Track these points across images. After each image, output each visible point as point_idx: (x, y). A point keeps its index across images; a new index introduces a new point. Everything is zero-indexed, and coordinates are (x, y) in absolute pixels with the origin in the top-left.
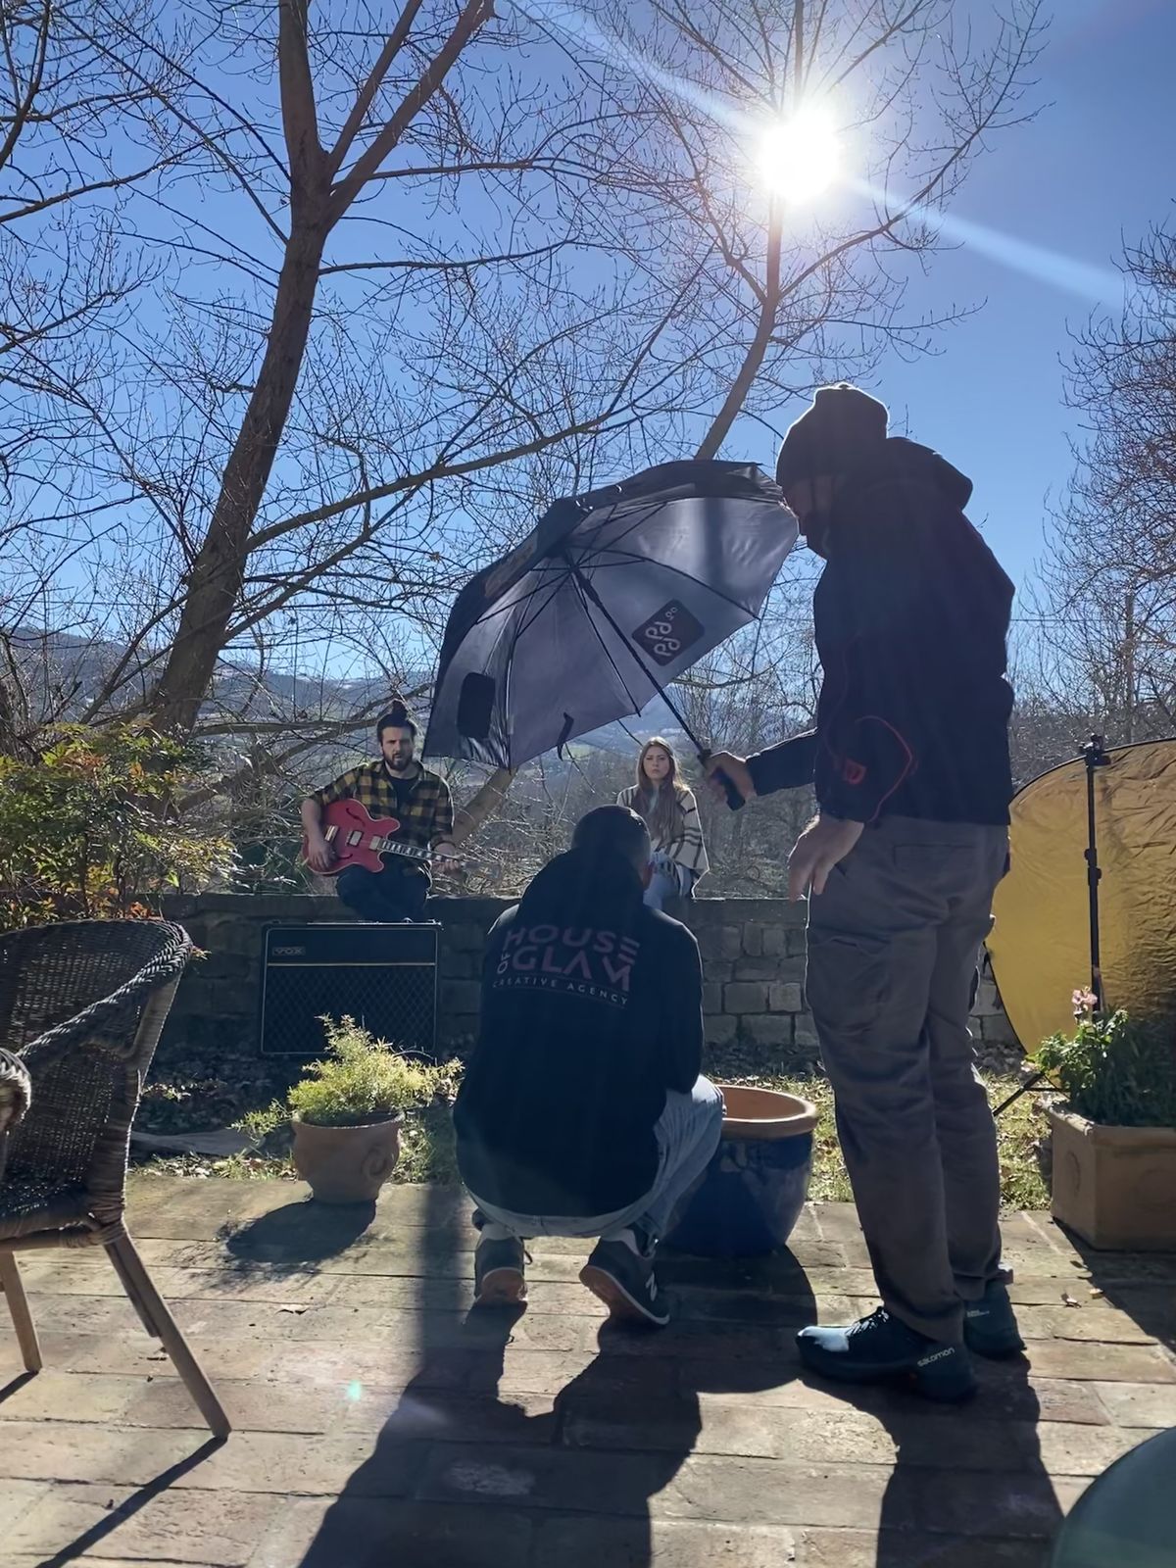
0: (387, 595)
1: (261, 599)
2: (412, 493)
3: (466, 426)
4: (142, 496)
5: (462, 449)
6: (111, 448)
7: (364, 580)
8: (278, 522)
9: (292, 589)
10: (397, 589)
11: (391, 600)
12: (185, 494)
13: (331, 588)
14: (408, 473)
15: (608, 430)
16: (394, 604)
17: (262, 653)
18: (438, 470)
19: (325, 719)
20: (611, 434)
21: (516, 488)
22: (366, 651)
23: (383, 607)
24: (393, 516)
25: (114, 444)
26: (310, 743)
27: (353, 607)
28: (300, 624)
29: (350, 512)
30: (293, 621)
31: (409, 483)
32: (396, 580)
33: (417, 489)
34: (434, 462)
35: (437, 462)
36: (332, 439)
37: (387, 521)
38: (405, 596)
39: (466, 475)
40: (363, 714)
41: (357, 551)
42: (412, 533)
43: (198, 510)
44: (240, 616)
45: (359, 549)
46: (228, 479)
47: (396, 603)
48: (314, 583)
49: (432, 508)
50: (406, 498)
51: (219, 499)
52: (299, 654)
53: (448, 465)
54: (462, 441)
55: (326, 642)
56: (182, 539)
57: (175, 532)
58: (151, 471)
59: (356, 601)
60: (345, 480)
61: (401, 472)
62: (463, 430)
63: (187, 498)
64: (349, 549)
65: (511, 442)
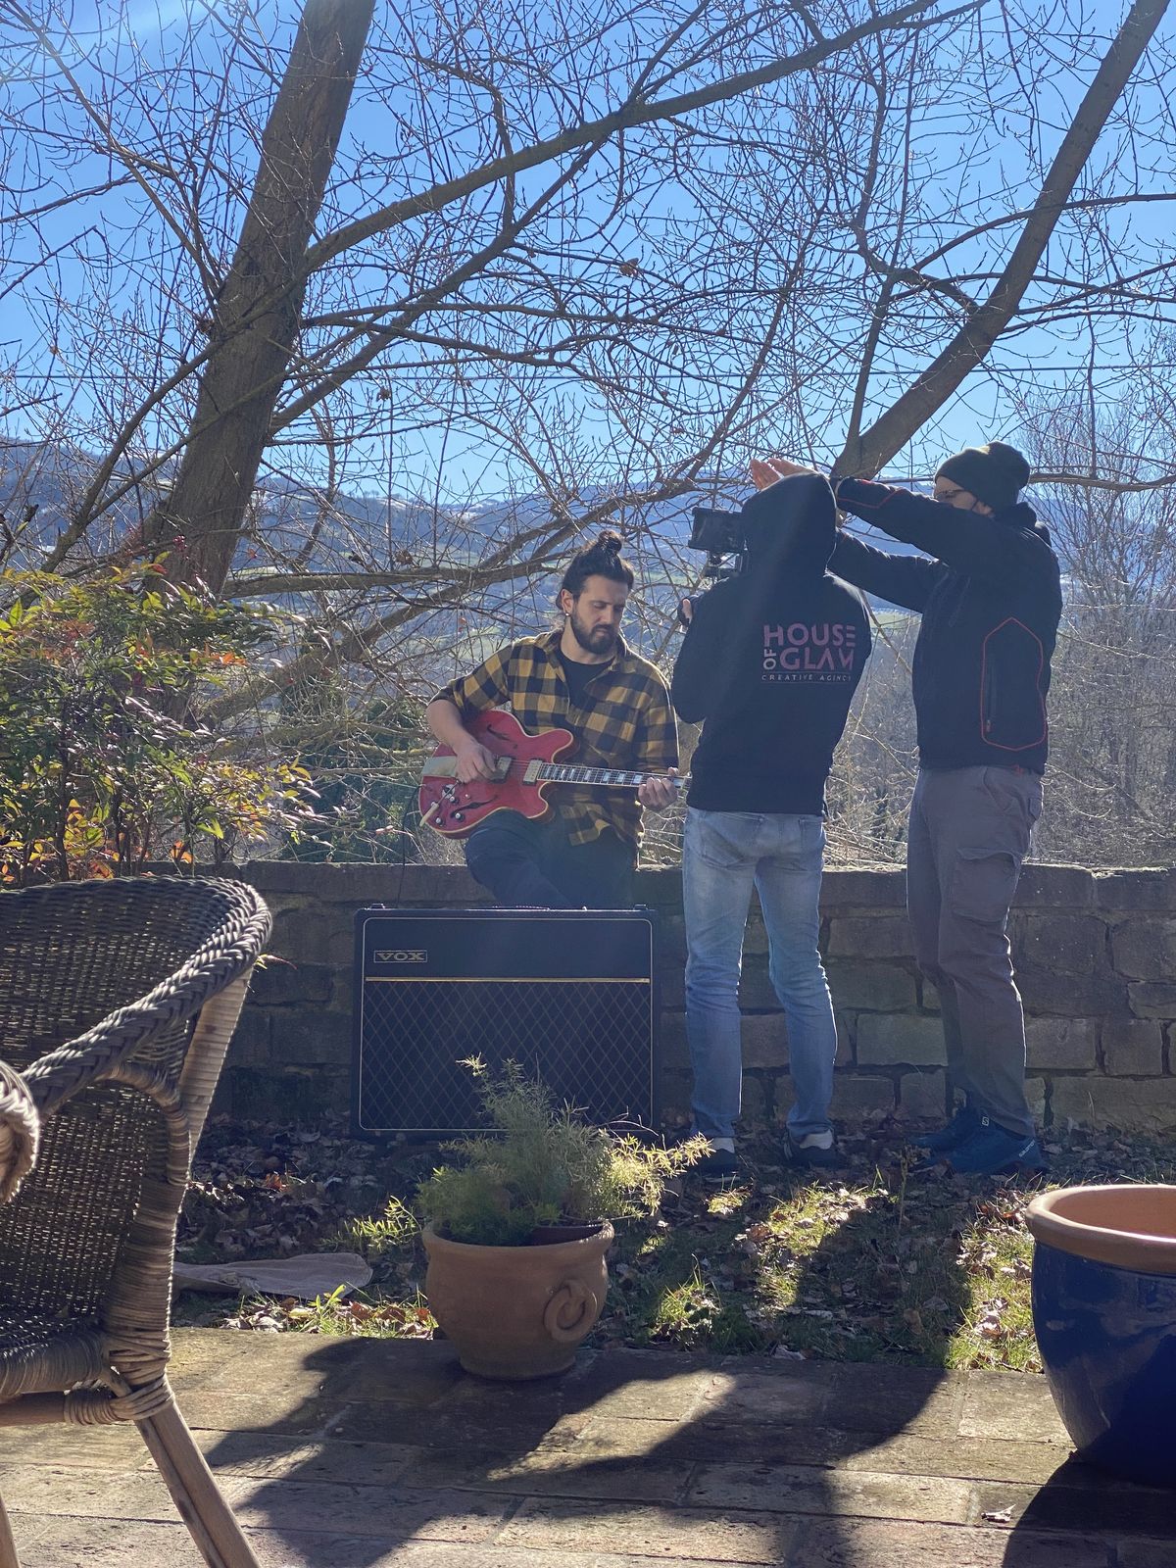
0: (544, 343)
1: (330, 357)
2: (586, 157)
3: (683, 28)
4: (125, 180)
5: (675, 71)
6: (72, 96)
7: (505, 317)
8: (360, 216)
9: (384, 338)
10: (562, 330)
11: (552, 351)
12: (200, 173)
13: (446, 333)
14: (581, 119)
15: (940, 19)
16: (557, 358)
17: (332, 455)
18: (635, 112)
19: (443, 565)
20: (945, 27)
21: (773, 138)
22: (509, 445)
23: (538, 364)
24: (555, 200)
25: (77, 91)
26: (418, 607)
27: (485, 367)
28: (396, 401)
29: (479, 196)
30: (385, 394)
31: (581, 139)
32: (561, 313)
33: (596, 147)
34: (624, 100)
35: (631, 98)
36: (444, 67)
37: (543, 210)
38: (578, 343)
39: (681, 117)
40: (505, 555)
41: (492, 265)
42: (585, 228)
43: (223, 198)
44: (296, 388)
45: (494, 262)
46: (272, 142)
47: (562, 356)
48: (421, 325)
49: (622, 183)
50: (576, 167)
51: (258, 178)
52: (397, 452)
53: (650, 100)
54: (674, 57)
55: (440, 431)
56: (196, 255)
57: (184, 243)
58: (141, 136)
59: (491, 354)
60: (470, 140)
61: (569, 119)
62: (677, 35)
63: (203, 178)
64: (478, 264)
65: (762, 52)
